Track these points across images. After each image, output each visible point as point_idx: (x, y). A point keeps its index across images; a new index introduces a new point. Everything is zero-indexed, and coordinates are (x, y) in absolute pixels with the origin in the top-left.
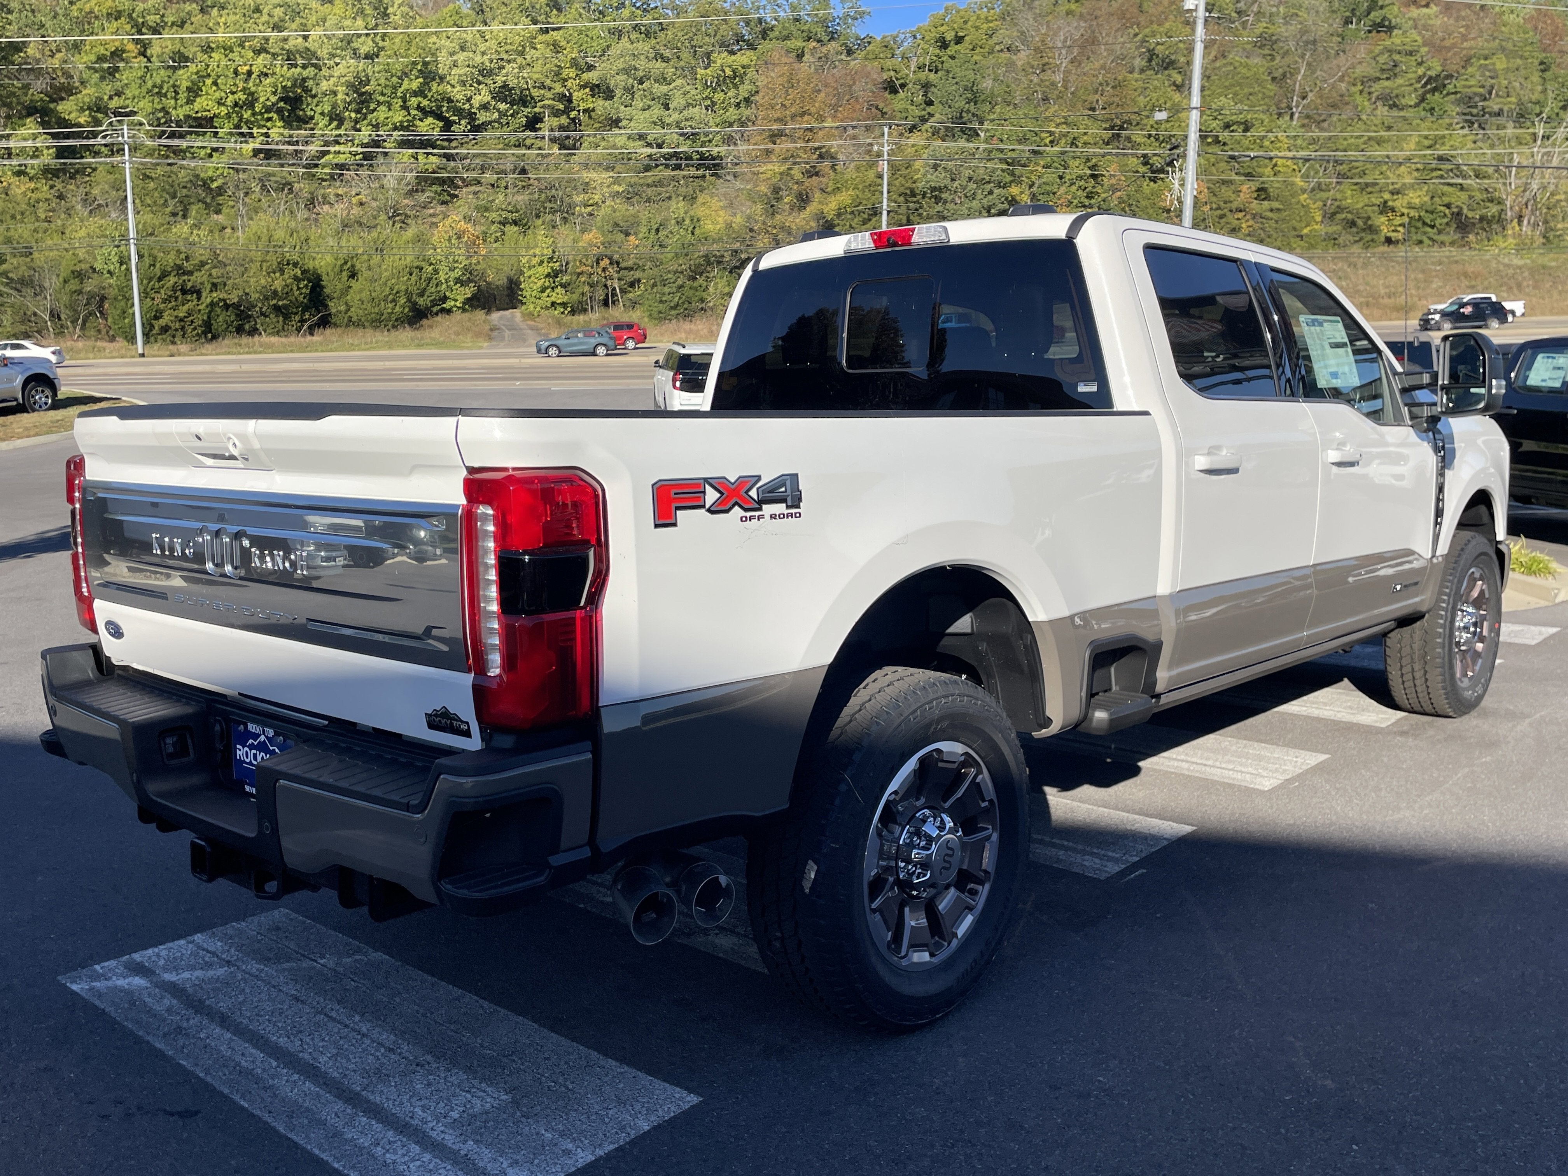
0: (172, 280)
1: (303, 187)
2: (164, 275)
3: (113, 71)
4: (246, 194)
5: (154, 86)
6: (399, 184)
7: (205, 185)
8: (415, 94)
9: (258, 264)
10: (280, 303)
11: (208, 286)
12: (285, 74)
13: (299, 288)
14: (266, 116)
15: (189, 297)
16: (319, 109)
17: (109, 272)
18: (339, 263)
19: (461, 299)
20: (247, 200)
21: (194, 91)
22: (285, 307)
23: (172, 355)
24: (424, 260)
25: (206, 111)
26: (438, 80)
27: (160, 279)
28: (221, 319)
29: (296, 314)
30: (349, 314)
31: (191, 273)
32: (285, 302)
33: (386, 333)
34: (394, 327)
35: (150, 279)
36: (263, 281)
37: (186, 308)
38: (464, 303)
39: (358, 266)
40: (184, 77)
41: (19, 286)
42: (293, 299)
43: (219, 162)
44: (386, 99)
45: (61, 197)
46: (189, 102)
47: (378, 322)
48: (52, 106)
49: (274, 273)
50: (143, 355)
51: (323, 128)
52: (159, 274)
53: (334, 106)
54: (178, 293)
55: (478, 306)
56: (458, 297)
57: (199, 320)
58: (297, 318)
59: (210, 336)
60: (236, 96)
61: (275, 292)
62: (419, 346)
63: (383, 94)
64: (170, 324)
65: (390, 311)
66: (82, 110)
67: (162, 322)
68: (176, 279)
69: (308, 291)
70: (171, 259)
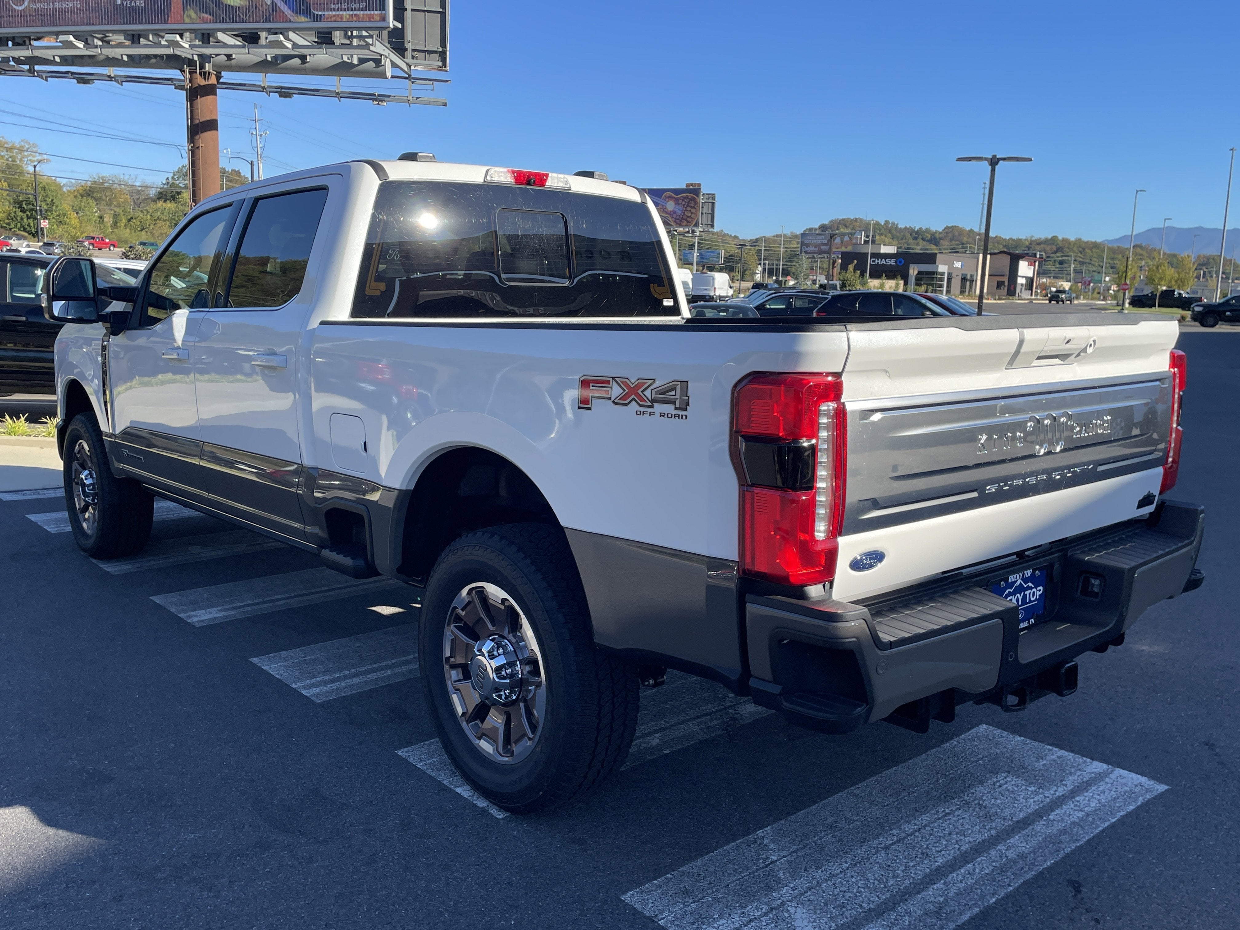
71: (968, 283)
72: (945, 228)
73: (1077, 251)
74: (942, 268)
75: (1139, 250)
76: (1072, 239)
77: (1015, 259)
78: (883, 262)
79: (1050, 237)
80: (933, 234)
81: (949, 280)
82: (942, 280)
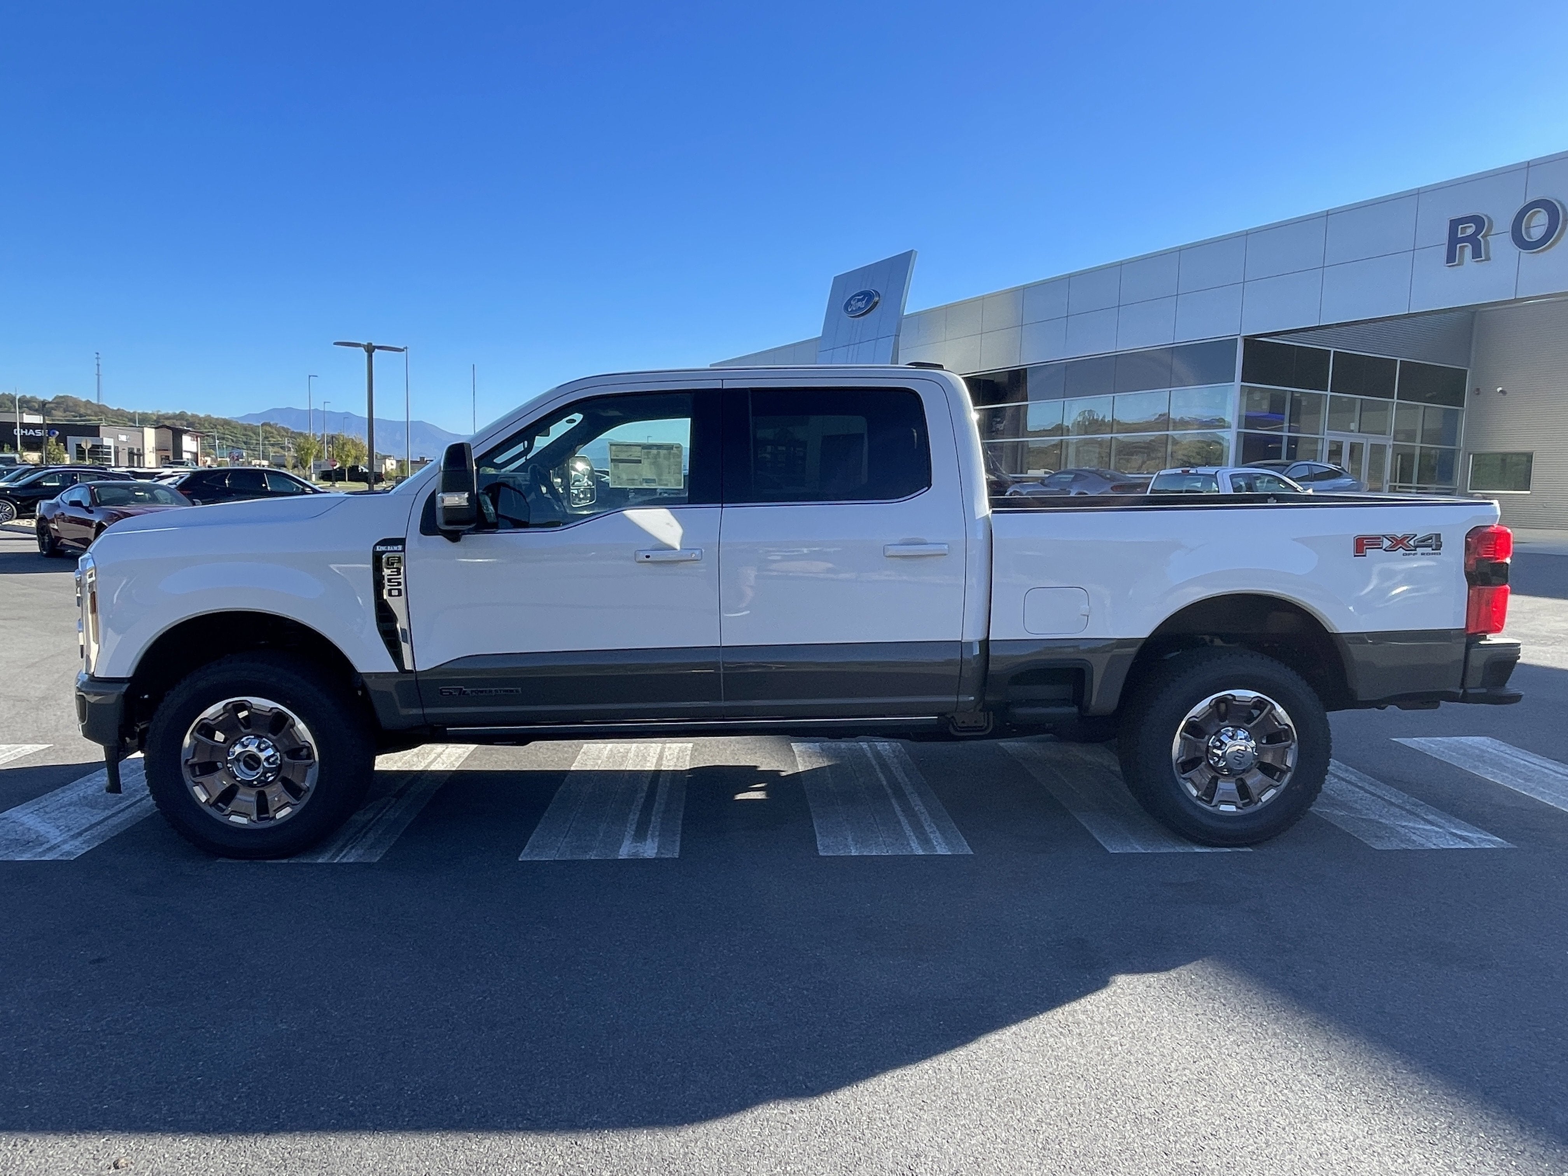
71: (135, 457)
72: (55, 398)
73: (208, 427)
74: (108, 441)
75: (268, 429)
76: (202, 415)
77: (178, 434)
78: (31, 432)
79: (178, 412)
80: (44, 403)
81: (117, 453)
82: (109, 453)
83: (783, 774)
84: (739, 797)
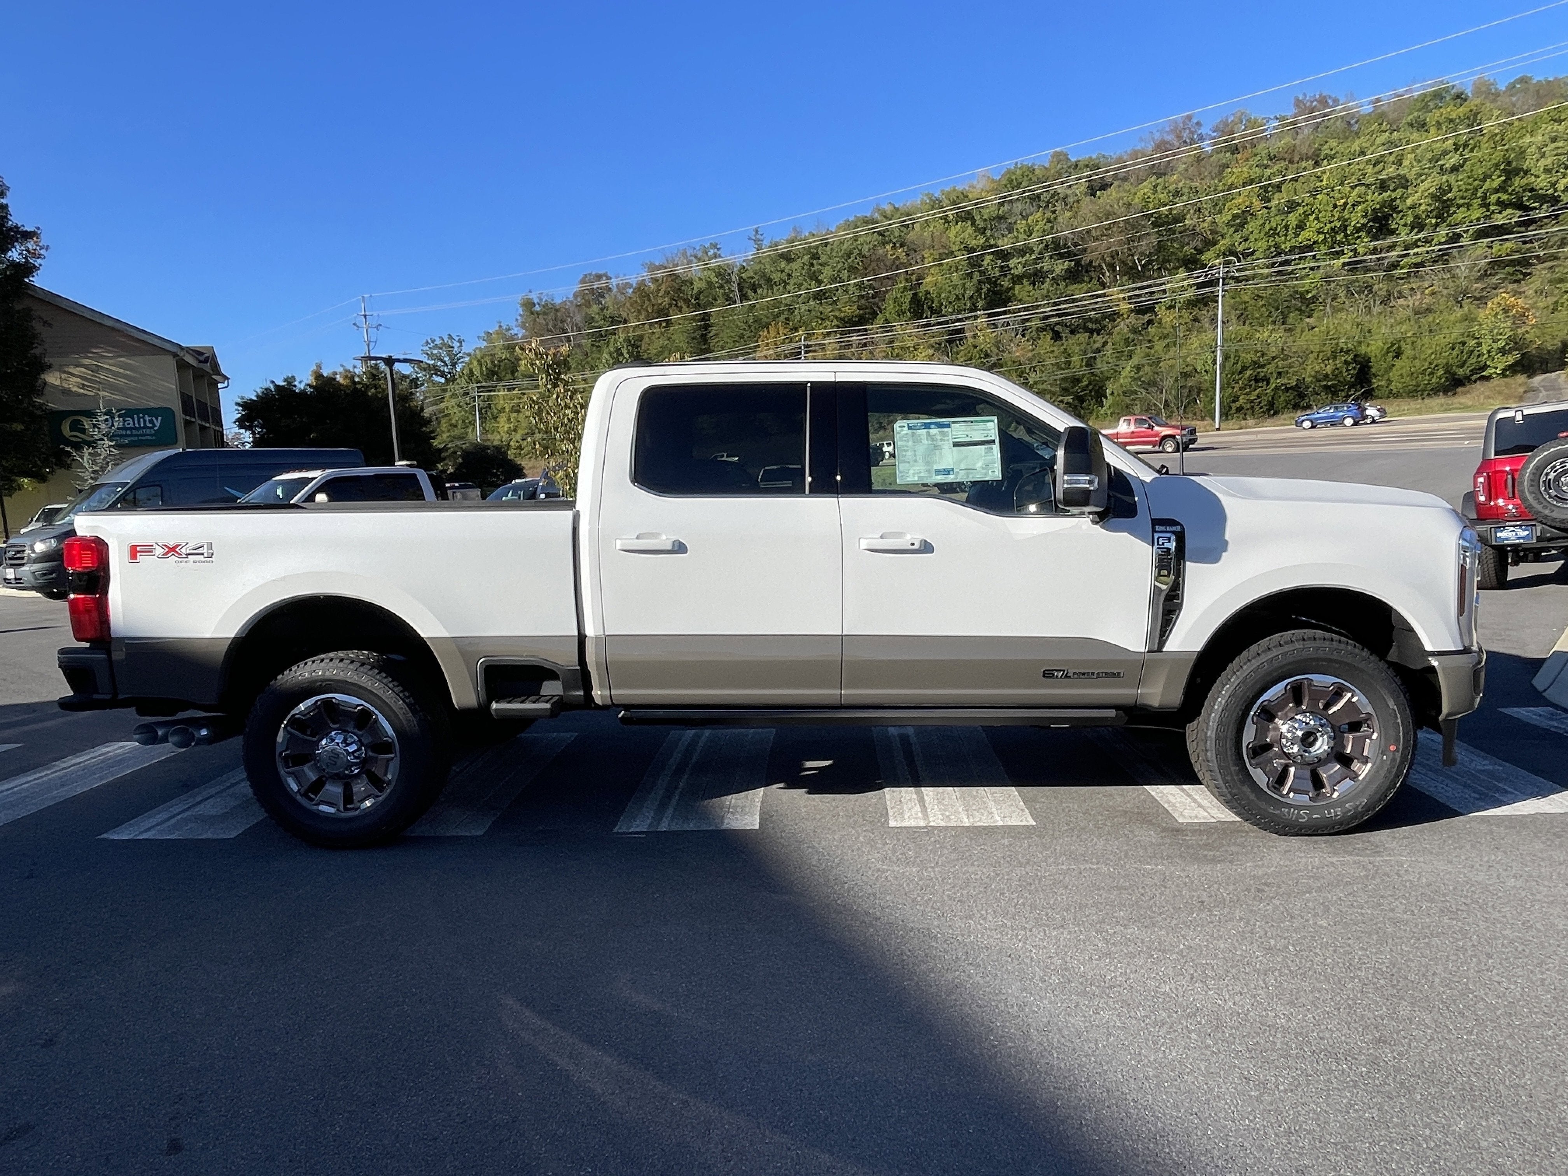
0: (1249, 372)
1: (1381, 288)
2: (1244, 369)
3: (1242, 225)
4: (1333, 299)
5: (1271, 229)
6: (1471, 271)
7: (1302, 297)
8: (1497, 191)
9: (1316, 355)
10: (1329, 383)
11: (1275, 375)
12: (1375, 199)
13: (1347, 370)
14: (1356, 235)
15: (1260, 385)
16: (1402, 222)
17: (1206, 371)
18: (1386, 347)
19: (1501, 366)
20: (1334, 304)
21: (1301, 227)
22: (1333, 386)
23: (1241, 428)
24: (1468, 336)
25: (1308, 240)
26: (1522, 174)
27: (1240, 373)
28: (1282, 399)
29: (1342, 390)
30: (1390, 387)
31: (1263, 366)
32: (1333, 382)
33: (1420, 401)
34: (1428, 395)
35: (1233, 374)
36: (1317, 368)
37: (1256, 392)
38: (1504, 370)
39: (1404, 346)
40: (1293, 219)
41: (1146, 386)
42: (1342, 379)
43: (1315, 278)
44: (1466, 201)
45: (1196, 320)
46: (1297, 235)
47: (1415, 392)
48: (1198, 256)
49: (1328, 360)
50: (1218, 430)
51: (1405, 236)
52: (1239, 368)
53: (1417, 217)
54: (1253, 382)
55: (1519, 372)
56: (1498, 365)
57: (1265, 400)
58: (1343, 394)
59: (1272, 412)
60: (1333, 224)
61: (1327, 375)
62: (1446, 410)
63: (1463, 198)
64: (1244, 405)
65: (1426, 382)
66: (1218, 256)
67: (1238, 404)
68: (1251, 372)
69: (1356, 372)
70: (1248, 358)
83: (781, 785)
84: (828, 763)
